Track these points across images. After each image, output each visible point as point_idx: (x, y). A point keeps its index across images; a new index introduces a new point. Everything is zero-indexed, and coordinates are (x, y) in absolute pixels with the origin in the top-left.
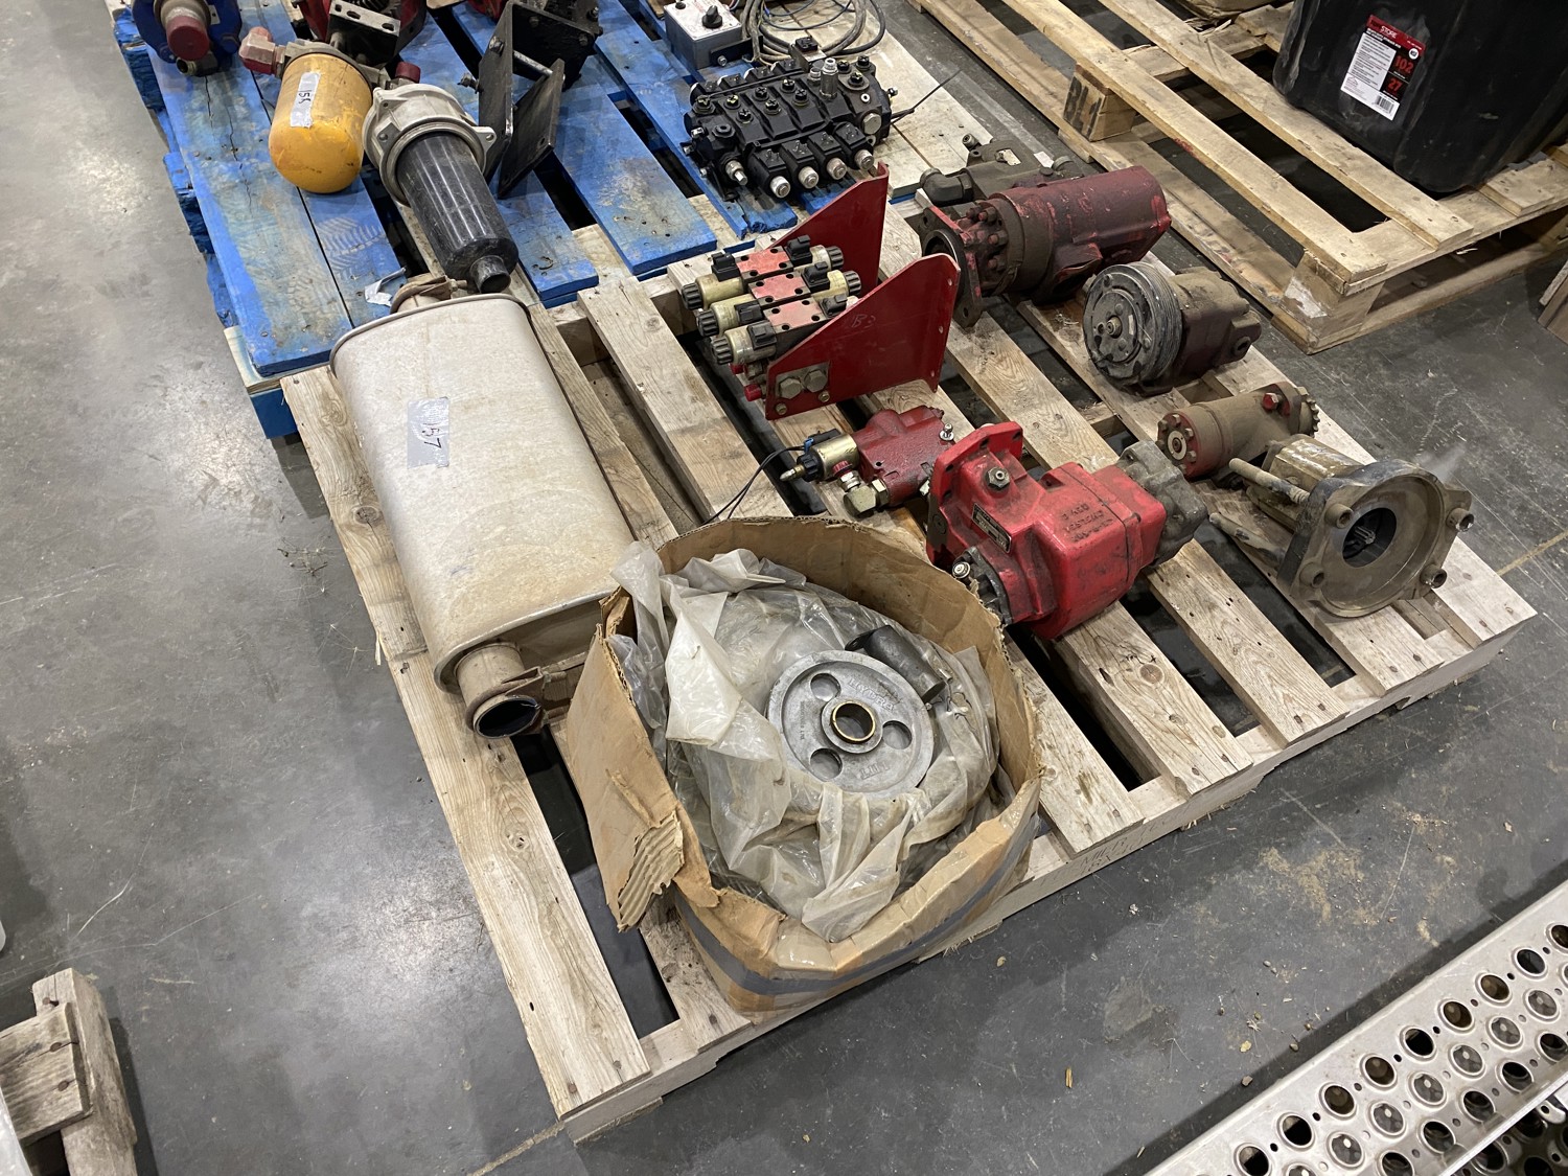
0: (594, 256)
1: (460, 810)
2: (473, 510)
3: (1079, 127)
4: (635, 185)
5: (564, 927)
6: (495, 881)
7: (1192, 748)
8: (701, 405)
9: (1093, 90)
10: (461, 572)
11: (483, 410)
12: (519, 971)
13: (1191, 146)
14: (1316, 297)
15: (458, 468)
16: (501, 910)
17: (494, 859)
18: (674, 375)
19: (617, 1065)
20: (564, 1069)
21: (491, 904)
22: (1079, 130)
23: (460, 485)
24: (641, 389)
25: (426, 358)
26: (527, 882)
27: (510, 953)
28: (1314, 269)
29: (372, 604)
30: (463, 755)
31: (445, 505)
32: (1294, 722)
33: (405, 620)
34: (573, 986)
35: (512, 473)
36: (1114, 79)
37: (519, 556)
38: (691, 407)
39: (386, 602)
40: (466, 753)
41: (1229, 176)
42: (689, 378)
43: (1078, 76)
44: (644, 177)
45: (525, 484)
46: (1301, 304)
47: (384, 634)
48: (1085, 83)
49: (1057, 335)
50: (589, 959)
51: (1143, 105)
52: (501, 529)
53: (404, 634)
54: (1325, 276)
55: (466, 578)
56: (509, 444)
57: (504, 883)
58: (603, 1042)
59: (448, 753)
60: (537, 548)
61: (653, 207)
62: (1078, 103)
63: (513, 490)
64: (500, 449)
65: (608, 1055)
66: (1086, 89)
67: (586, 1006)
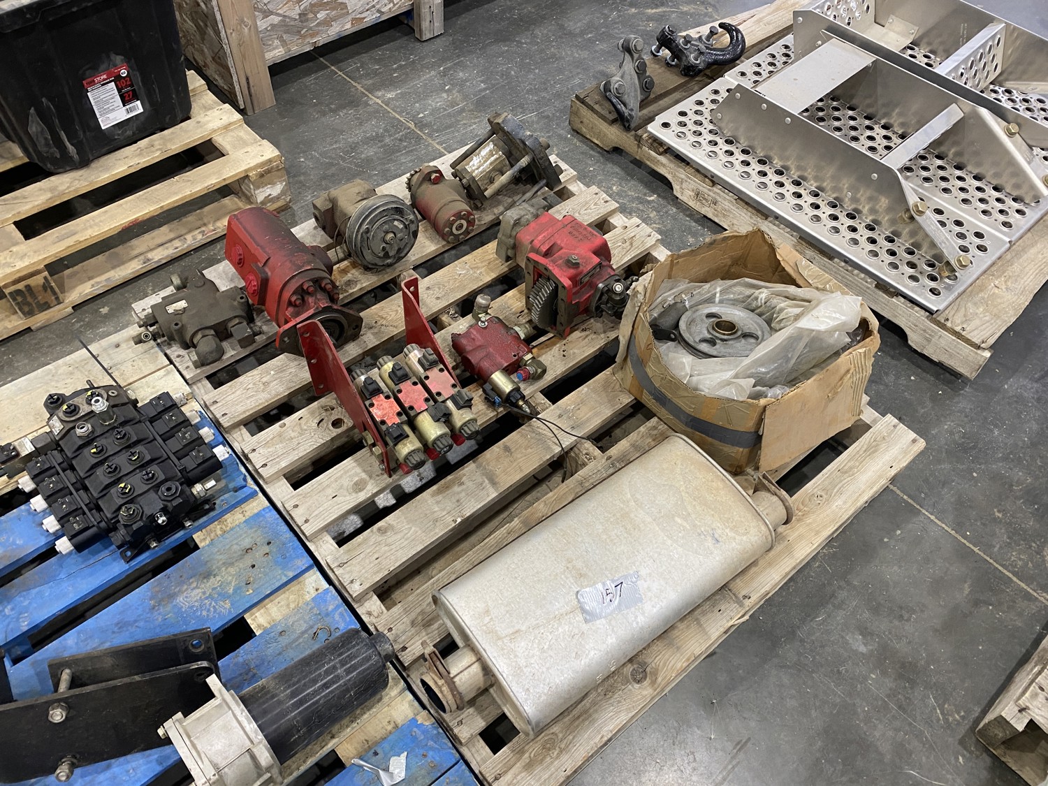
0: (292, 606)
1: (817, 533)
2: (669, 542)
3: (46, 306)
4: (197, 587)
5: (849, 464)
6: (845, 503)
7: (637, 237)
8: (464, 478)
9: (31, 282)
10: (716, 536)
11: (579, 564)
12: (880, 477)
13: (136, 219)
14: (273, 183)
15: (637, 563)
16: (858, 494)
17: (834, 506)
18: (438, 502)
19: (895, 426)
20: (908, 447)
21: (857, 499)
22: (49, 307)
23: (651, 557)
24: (459, 520)
25: (537, 626)
26: (837, 487)
27: (874, 483)
28: (262, 176)
29: (709, 638)
30: (786, 542)
31: (669, 564)
32: (608, 204)
33: (713, 612)
34: (874, 452)
35: (629, 526)
36: (40, 258)
37: (694, 503)
38: (469, 484)
39: (704, 629)
40: (784, 541)
41: (174, 202)
42: (439, 492)
43: (12, 288)
44: (181, 583)
45: (636, 516)
46: (270, 195)
47: (728, 621)
48: (21, 286)
49: (351, 291)
50: (858, 449)
51: (80, 242)
52: (679, 520)
53: (723, 608)
54: (268, 171)
55: (719, 531)
56: (605, 537)
57: (844, 497)
58: (889, 435)
59: (789, 550)
60: (683, 494)
61: (229, 564)
62: (29, 299)
63: (643, 522)
64: (612, 540)
65: (893, 431)
66: (28, 287)
67: (877, 445)
